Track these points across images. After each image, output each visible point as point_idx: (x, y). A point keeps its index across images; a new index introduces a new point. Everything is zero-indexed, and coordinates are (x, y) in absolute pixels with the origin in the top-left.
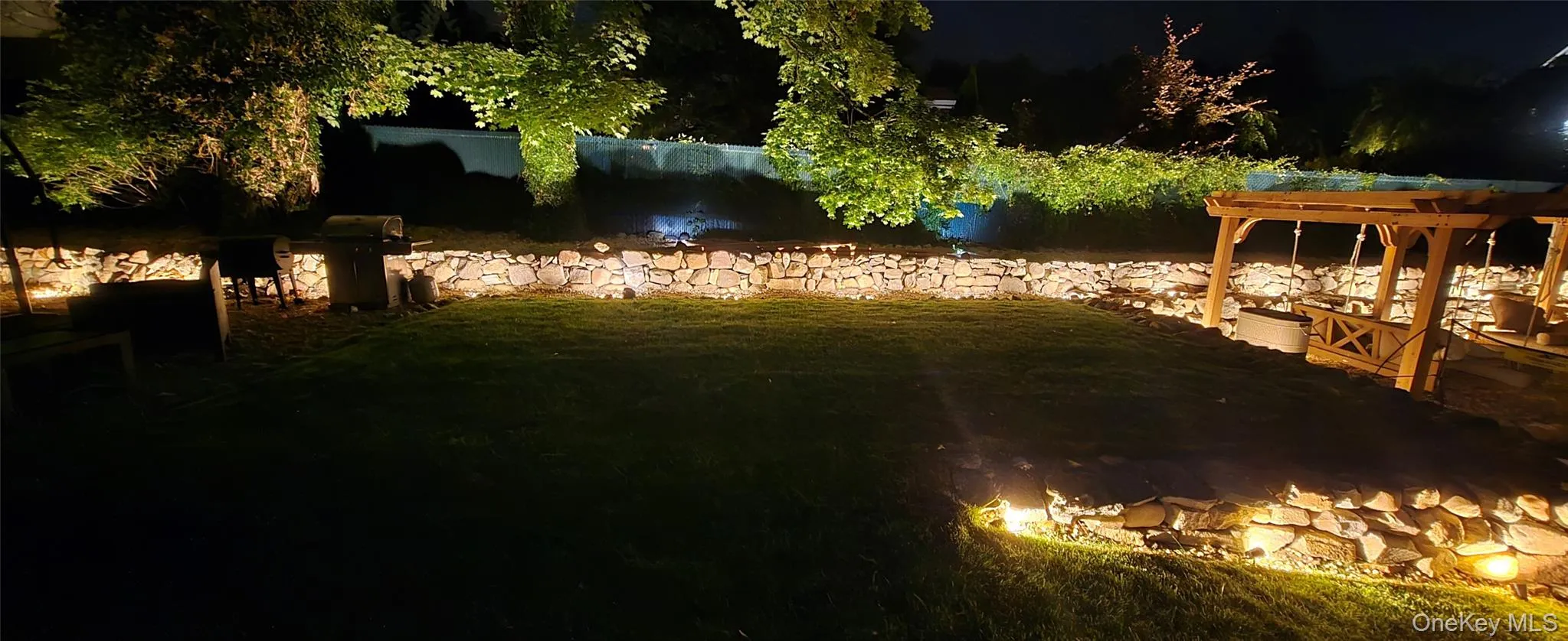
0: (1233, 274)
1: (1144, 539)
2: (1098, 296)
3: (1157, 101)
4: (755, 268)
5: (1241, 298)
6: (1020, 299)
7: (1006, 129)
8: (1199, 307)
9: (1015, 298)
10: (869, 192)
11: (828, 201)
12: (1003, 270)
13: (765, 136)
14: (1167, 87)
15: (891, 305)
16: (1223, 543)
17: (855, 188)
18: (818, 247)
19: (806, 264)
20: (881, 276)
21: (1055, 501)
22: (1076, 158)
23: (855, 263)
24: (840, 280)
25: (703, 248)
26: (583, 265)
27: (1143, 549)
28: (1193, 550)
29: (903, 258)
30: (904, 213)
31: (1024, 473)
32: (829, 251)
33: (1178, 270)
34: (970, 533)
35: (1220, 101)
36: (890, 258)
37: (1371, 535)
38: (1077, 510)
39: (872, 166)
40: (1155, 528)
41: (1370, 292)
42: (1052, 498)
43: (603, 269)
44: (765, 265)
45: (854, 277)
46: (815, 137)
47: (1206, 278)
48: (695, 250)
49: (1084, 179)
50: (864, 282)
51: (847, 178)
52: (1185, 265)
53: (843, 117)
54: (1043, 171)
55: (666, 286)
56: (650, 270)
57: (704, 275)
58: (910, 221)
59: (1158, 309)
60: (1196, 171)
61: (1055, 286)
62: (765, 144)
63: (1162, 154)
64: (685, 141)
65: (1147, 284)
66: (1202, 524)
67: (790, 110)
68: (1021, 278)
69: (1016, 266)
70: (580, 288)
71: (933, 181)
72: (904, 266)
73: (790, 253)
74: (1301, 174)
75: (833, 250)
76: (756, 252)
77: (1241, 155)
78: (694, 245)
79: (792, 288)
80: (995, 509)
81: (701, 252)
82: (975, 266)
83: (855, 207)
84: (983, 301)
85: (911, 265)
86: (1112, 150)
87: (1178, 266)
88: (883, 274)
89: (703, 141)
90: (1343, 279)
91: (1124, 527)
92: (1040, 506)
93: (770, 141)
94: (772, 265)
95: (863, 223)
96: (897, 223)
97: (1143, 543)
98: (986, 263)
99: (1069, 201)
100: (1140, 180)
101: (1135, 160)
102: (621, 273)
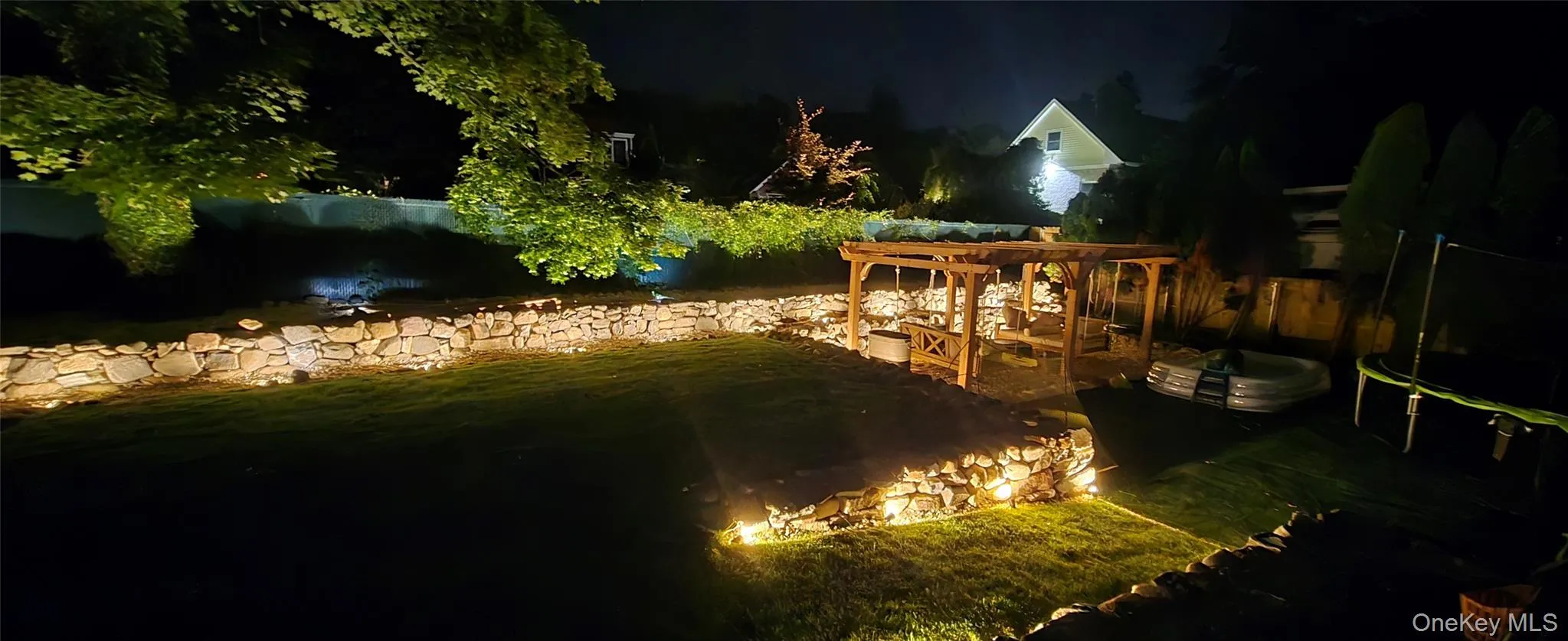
0: (863, 301)
1: (829, 525)
2: (774, 328)
3: (799, 165)
4: (456, 331)
5: (870, 320)
6: (715, 338)
7: (689, 191)
8: (844, 329)
9: (711, 337)
10: (569, 248)
11: (530, 259)
12: (698, 311)
13: (449, 191)
14: (805, 155)
15: (604, 357)
16: (872, 515)
17: (553, 243)
18: (522, 304)
19: (511, 322)
20: (589, 327)
21: (773, 513)
22: (746, 212)
23: (563, 317)
24: (548, 335)
25: (389, 315)
26: (225, 347)
27: (829, 532)
28: (857, 525)
29: (609, 308)
30: (606, 266)
31: (748, 497)
32: (534, 307)
33: (827, 300)
34: (721, 553)
35: (841, 167)
36: (596, 310)
37: (946, 489)
38: (787, 516)
39: (570, 223)
40: (835, 516)
41: (943, 307)
42: (770, 512)
43: (255, 351)
44: (467, 327)
45: (563, 331)
46: (508, 194)
47: (846, 305)
48: (380, 318)
49: (752, 229)
50: (574, 335)
51: (546, 234)
52: (831, 296)
53: (536, 175)
54: (720, 223)
55: (346, 360)
56: (322, 344)
57: (394, 344)
58: (612, 274)
59: (817, 335)
60: (831, 220)
61: (740, 321)
62: (449, 199)
63: (806, 208)
64: (347, 194)
65: (807, 313)
66: (860, 506)
67: (476, 165)
68: (713, 317)
69: (708, 307)
70: (224, 377)
71: (631, 238)
72: (610, 316)
73: (493, 313)
74: (896, 222)
75: (538, 305)
76: (455, 315)
77: (859, 208)
78: (373, 311)
79: (499, 348)
80: (733, 530)
81: (388, 320)
82: (674, 310)
83: (558, 262)
84: (686, 343)
85: (617, 315)
86: (771, 204)
87: (827, 297)
88: (591, 324)
89: (371, 195)
90: (928, 299)
91: (817, 520)
92: (762, 520)
93: (456, 196)
94: (474, 327)
95: (567, 279)
96: (599, 275)
97: (828, 527)
98: (683, 307)
99: (743, 247)
100: (794, 228)
101: (789, 213)
102: (284, 352)
